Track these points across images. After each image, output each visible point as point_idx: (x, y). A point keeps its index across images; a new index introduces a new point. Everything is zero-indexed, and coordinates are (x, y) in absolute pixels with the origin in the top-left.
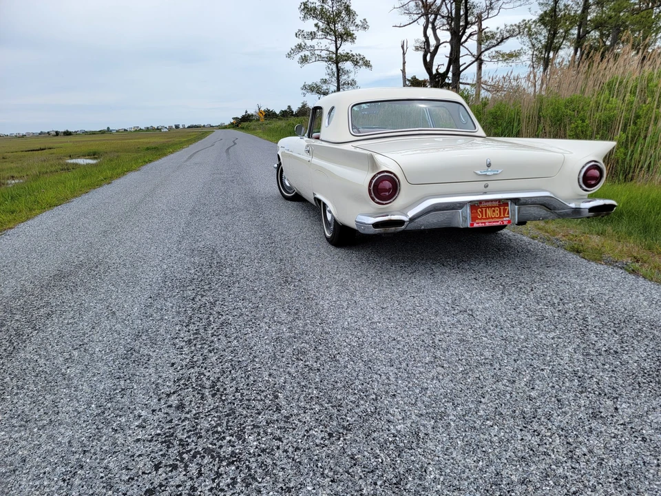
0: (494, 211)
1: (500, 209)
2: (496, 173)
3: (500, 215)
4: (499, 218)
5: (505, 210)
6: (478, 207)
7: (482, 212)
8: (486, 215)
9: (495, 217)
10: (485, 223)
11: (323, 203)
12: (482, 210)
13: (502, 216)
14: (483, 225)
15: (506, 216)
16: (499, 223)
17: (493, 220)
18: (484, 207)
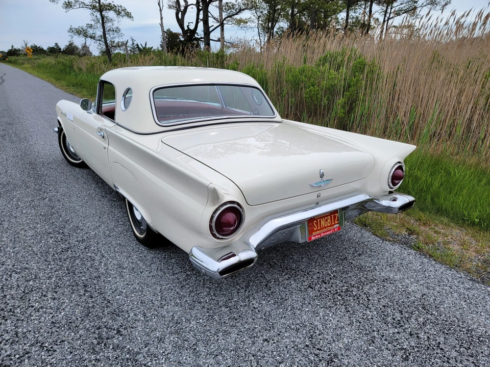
0: (327, 220)
1: (331, 217)
4: (331, 226)
5: (335, 217)
6: (314, 219)
7: (317, 224)
9: (328, 226)
10: (320, 234)
11: (129, 202)
12: (318, 221)
13: (333, 223)
14: (319, 236)
15: (336, 222)
16: (331, 232)
17: (326, 230)
18: (318, 218)
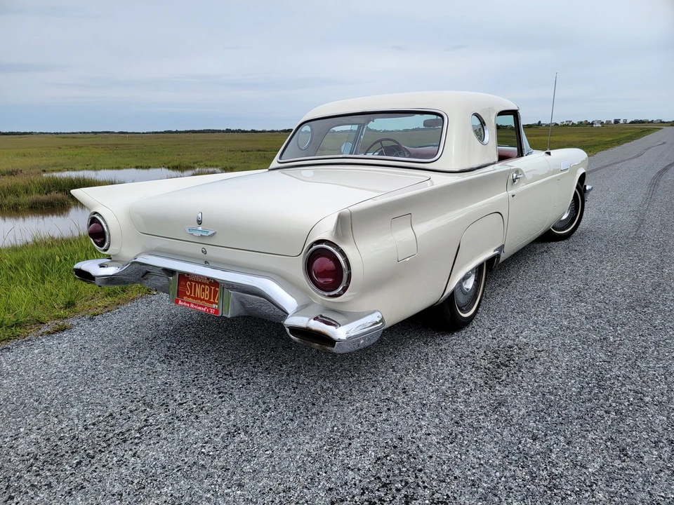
0: (204, 290)
1: (211, 289)
2: (204, 234)
3: (210, 298)
4: (208, 301)
5: (216, 292)
6: (187, 279)
7: (191, 287)
8: (195, 294)
9: (204, 300)
10: (190, 303)
12: (192, 284)
13: (212, 300)
14: (188, 305)
15: (216, 301)
16: (205, 309)
17: (201, 303)
18: (194, 281)
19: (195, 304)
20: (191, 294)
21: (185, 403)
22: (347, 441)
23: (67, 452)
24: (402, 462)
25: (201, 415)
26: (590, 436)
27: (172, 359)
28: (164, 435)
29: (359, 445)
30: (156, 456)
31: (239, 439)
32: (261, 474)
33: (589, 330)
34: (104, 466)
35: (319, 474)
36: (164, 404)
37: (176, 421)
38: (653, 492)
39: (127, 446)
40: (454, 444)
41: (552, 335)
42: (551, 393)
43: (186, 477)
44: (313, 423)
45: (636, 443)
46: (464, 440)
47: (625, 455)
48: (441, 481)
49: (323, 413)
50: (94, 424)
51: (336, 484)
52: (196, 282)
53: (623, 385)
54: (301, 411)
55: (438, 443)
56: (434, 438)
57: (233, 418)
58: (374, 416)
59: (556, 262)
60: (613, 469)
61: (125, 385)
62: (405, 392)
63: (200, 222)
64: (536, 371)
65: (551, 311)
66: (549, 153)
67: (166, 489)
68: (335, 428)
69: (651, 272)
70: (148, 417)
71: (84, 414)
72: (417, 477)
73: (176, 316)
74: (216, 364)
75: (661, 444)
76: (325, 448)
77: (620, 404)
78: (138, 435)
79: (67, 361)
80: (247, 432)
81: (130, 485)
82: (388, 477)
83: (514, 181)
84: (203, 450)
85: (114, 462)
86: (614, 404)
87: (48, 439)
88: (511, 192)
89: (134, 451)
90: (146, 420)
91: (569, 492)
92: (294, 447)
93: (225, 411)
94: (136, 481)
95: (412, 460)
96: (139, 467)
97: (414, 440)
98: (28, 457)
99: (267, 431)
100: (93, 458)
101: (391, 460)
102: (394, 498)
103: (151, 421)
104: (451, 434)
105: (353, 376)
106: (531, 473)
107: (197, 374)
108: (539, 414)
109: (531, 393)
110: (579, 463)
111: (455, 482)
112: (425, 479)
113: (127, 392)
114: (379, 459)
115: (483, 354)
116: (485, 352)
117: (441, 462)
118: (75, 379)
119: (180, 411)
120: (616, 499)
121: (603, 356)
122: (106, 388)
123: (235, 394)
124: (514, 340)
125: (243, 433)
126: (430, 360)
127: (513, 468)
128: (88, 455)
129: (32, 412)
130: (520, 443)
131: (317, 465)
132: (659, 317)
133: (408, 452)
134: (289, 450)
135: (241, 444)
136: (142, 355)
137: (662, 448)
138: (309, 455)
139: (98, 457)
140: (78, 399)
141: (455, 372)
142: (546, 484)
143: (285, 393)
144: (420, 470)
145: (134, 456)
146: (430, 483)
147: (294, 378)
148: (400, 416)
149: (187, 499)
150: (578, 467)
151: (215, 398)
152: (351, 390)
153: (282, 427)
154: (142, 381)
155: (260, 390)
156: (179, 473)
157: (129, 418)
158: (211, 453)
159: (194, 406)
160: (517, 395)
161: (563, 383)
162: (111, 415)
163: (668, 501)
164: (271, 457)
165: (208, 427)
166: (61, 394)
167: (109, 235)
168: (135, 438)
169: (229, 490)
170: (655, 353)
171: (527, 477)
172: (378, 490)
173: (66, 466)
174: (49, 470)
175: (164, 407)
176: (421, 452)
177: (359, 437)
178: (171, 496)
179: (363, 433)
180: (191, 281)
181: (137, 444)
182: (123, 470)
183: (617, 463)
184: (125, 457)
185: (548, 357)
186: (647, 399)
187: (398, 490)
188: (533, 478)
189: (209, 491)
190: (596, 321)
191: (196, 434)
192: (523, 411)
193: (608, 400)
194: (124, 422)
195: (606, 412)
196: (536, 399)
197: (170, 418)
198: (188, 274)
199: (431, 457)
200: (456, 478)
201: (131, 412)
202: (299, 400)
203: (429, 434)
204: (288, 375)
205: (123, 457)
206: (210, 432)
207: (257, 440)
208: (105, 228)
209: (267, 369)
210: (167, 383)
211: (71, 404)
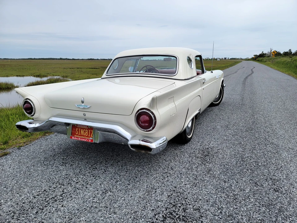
0: (85, 132)
1: (88, 131)
2: (85, 107)
4: (87, 136)
5: (91, 132)
6: (77, 127)
7: (78, 130)
8: (80, 134)
9: (85, 136)
13: (89, 136)
14: (77, 139)
15: (91, 136)
16: (86, 140)
17: (84, 137)
18: (80, 128)
19: (81, 138)
20: (78, 133)
21: (79, 182)
22: (154, 191)
23: (29, 208)
24: (178, 196)
25: (88, 186)
26: (244, 179)
27: (66, 164)
28: (74, 196)
29: (160, 191)
30: (73, 206)
31: (108, 194)
32: (122, 208)
33: (234, 140)
34: (49, 212)
35: (146, 205)
36: (69, 183)
37: (77, 190)
38: (269, 197)
39: (57, 202)
40: (196, 187)
41: (221, 143)
42: (227, 165)
43: (90, 212)
44: (138, 185)
45: (260, 180)
46: (200, 185)
47: (257, 185)
48: (195, 202)
49: (141, 180)
50: (38, 195)
51: (154, 207)
52: (81, 128)
53: (250, 160)
54: (132, 180)
55: (190, 187)
56: (188, 186)
57: (103, 186)
58: (162, 179)
59: (216, 115)
60: (254, 190)
61: (47, 177)
62: (172, 169)
63: (83, 102)
64: (219, 157)
65: (219, 134)
66: (212, 72)
67: (82, 219)
68: (148, 186)
69: (250, 117)
70: (63, 189)
71: (31, 191)
72: (186, 201)
73: (62, 145)
74: (88, 164)
75: (268, 180)
76: (146, 194)
77: (251, 166)
78: (61, 198)
79: (14, 169)
80: (111, 191)
81: (65, 219)
82: (175, 202)
83: (203, 83)
84: (94, 201)
85: (54, 210)
86: (249, 167)
87: (17, 204)
88: (203, 87)
89: (62, 204)
90: (63, 191)
91: (241, 200)
92: (133, 195)
93: (99, 184)
94: (67, 217)
95: (182, 195)
96: (66, 211)
97: (181, 187)
98: (10, 213)
99: (120, 190)
100: (43, 209)
101: (174, 196)
102: (179, 210)
103: (65, 191)
104: (194, 184)
105: (149, 164)
106: (227, 195)
107: (80, 169)
108: (225, 173)
109: (220, 165)
110: (242, 189)
111: (201, 201)
112: (189, 201)
113: (49, 180)
114: (169, 196)
115: (198, 152)
116: (199, 151)
117: (193, 194)
118: (21, 177)
119: (77, 186)
120: (258, 201)
121: (241, 149)
122: (38, 179)
123: (101, 176)
124: (208, 146)
125: (109, 192)
126: (179, 156)
127: (220, 194)
128: (40, 208)
129: (4, 193)
130: (220, 184)
131: (145, 201)
132: (257, 134)
133: (180, 192)
134: (131, 196)
135: (110, 196)
136: (51, 163)
137: (269, 181)
138: (140, 197)
139: (45, 209)
140: (26, 185)
141: (190, 159)
142: (233, 198)
143: (123, 174)
144: (186, 198)
145: (62, 206)
146: (191, 203)
147: (124, 167)
148: (173, 179)
149: (93, 221)
150: (242, 191)
151: (92, 179)
152: (150, 170)
153: (126, 188)
154: (55, 175)
155: (111, 174)
156: (86, 211)
157: (54, 191)
158: (98, 202)
159: (84, 183)
160: (215, 166)
161: (230, 161)
162: (45, 190)
163: (274, 199)
164: (125, 200)
165: (93, 191)
166: (16, 183)
167: (35, 109)
168: (60, 199)
169: (111, 215)
170: (259, 147)
171: (226, 196)
172: (172, 208)
173: (31, 215)
174: (23, 217)
175: (69, 185)
176: (185, 191)
177: (159, 189)
178: (85, 221)
179: (160, 187)
180: (78, 128)
181: (62, 201)
182: (59, 213)
183: (255, 188)
184: (58, 207)
185: (222, 151)
186: (260, 164)
187: (180, 207)
188: (228, 197)
189: (102, 217)
190: (236, 137)
191: (88, 194)
192: (219, 172)
193: (247, 165)
194: (52, 193)
195: (247, 170)
196: (222, 167)
197: (74, 189)
198: (77, 125)
199: (189, 193)
200: (200, 200)
201: (54, 188)
202: (129, 176)
203: (186, 185)
204: (122, 166)
205: (57, 207)
206: (95, 193)
207: (116, 194)
208: (33, 106)
209: (112, 165)
210: (67, 174)
211: (23, 188)
